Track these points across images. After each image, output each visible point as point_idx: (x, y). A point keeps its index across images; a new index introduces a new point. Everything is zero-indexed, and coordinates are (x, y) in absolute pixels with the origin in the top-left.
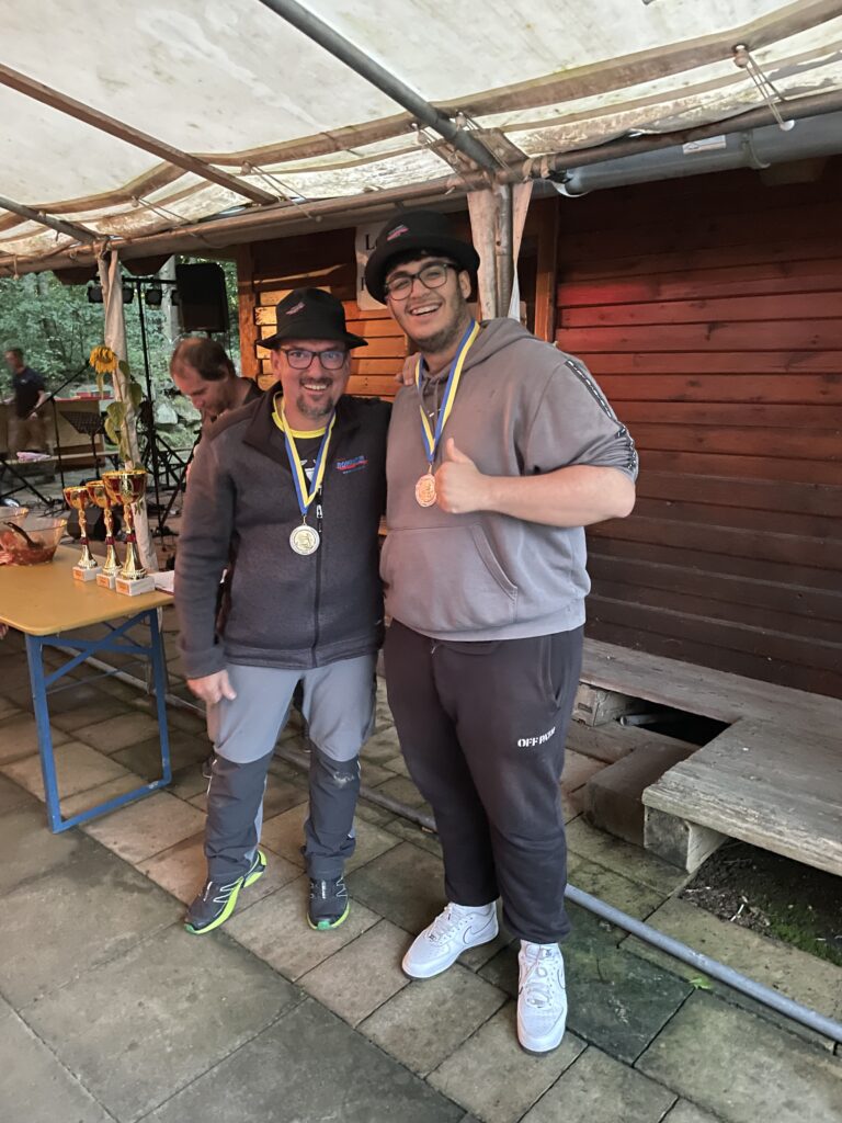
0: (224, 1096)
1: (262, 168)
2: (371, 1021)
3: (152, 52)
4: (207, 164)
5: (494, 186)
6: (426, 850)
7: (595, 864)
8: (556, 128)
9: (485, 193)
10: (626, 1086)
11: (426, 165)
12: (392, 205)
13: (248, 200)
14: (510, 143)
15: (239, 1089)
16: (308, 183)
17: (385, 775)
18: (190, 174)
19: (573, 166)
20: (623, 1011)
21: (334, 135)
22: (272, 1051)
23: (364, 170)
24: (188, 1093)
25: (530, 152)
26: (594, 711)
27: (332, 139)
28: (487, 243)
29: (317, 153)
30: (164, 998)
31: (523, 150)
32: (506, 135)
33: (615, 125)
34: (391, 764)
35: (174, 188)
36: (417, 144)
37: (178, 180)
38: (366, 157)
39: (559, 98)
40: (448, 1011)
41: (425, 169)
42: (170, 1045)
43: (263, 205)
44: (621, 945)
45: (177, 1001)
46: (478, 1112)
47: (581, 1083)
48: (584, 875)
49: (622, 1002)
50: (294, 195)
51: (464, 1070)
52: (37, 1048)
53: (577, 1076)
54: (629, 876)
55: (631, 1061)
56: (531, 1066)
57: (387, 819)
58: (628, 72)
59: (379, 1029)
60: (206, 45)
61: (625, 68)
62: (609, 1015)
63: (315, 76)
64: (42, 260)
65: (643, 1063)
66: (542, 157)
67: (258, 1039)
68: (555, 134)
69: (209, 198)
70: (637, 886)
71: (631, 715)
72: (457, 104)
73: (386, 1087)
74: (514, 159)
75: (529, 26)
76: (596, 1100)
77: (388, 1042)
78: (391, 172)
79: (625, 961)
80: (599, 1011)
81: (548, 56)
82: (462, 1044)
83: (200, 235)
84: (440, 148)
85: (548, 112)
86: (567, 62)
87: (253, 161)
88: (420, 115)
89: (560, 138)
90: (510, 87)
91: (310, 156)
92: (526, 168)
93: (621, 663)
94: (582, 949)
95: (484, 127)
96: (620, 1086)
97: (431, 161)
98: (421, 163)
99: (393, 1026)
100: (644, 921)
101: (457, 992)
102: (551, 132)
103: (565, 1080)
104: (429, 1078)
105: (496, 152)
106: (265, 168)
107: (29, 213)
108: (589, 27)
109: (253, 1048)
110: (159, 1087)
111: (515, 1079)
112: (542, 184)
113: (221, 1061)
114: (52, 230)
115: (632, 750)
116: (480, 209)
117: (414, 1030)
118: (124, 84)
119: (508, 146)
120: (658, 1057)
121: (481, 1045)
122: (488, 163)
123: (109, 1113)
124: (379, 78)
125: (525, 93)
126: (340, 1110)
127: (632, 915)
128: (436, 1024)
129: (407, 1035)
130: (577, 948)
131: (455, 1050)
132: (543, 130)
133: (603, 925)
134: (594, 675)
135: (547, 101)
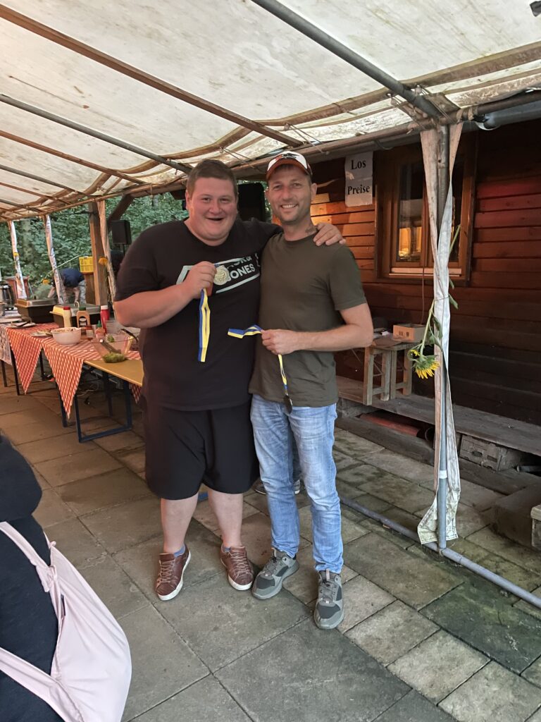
0: (268, 661)
1: (295, 126)
2: (353, 631)
3: (240, 66)
4: (263, 126)
5: (438, 127)
6: (386, 539)
7: (498, 556)
8: (478, 90)
9: (432, 132)
10: (515, 686)
11: (395, 117)
12: (372, 142)
13: (285, 145)
14: (449, 101)
15: (276, 658)
16: (322, 133)
17: (358, 493)
18: (254, 132)
19: (489, 112)
20: (514, 643)
21: (339, 104)
22: (295, 641)
23: (357, 123)
24: (247, 657)
25: (461, 105)
26: (499, 461)
27: (339, 106)
28: (432, 162)
29: (329, 115)
30: (233, 605)
31: (457, 104)
32: (447, 96)
33: (517, 86)
34: (362, 487)
35: (244, 140)
36: (390, 105)
37: (246, 137)
38: (358, 115)
39: (481, 72)
40: (401, 631)
41: (394, 120)
42: (237, 630)
43: (294, 147)
44: (515, 605)
45: (240, 607)
46: (419, 689)
47: (486, 681)
48: (490, 562)
49: (514, 638)
50: (312, 140)
51: (411, 665)
52: (165, 625)
53: (483, 677)
54: (521, 565)
55: (519, 672)
56: (454, 668)
57: (359, 519)
58: (524, 55)
59: (358, 636)
60: (270, 60)
61: (522, 53)
62: (505, 645)
63: (332, 72)
64: (166, 186)
65: (526, 674)
66: (468, 108)
67: (286, 633)
68: (478, 93)
69: (263, 145)
70: (526, 572)
71: (525, 465)
72: (417, 81)
73: (363, 668)
74: (451, 110)
75: (462, 34)
76: (495, 692)
77: (364, 644)
78: (373, 123)
79: (517, 615)
80: (499, 641)
81: (473, 49)
82: (410, 650)
83: (256, 167)
84: (404, 107)
85: (474, 81)
86: (485, 52)
87: (290, 123)
88: (392, 88)
89: (481, 96)
90: (450, 68)
91: (326, 117)
92: (459, 115)
93: (517, 430)
94: (488, 605)
95: (432, 92)
96: (511, 686)
97: (399, 114)
98: (392, 116)
99: (366, 635)
100: (531, 592)
101: (406, 621)
102: (475, 93)
103: (475, 678)
104: (389, 667)
105: (440, 106)
106: (297, 126)
107: (161, 160)
108: (500, 32)
109: (284, 638)
110: (231, 652)
111: (443, 674)
112: (468, 124)
113: (265, 642)
114: (173, 169)
115: (524, 488)
116: (428, 142)
117: (379, 639)
118: (223, 85)
119: (447, 103)
120: (535, 672)
121: (421, 653)
122: (434, 113)
123: (204, 663)
124: (370, 70)
125: (458, 72)
126: (335, 678)
127: (522, 588)
128: (393, 637)
129: (375, 641)
130: (485, 604)
131: (405, 654)
132: (470, 92)
133: (502, 592)
134: (499, 437)
135: (473, 75)
